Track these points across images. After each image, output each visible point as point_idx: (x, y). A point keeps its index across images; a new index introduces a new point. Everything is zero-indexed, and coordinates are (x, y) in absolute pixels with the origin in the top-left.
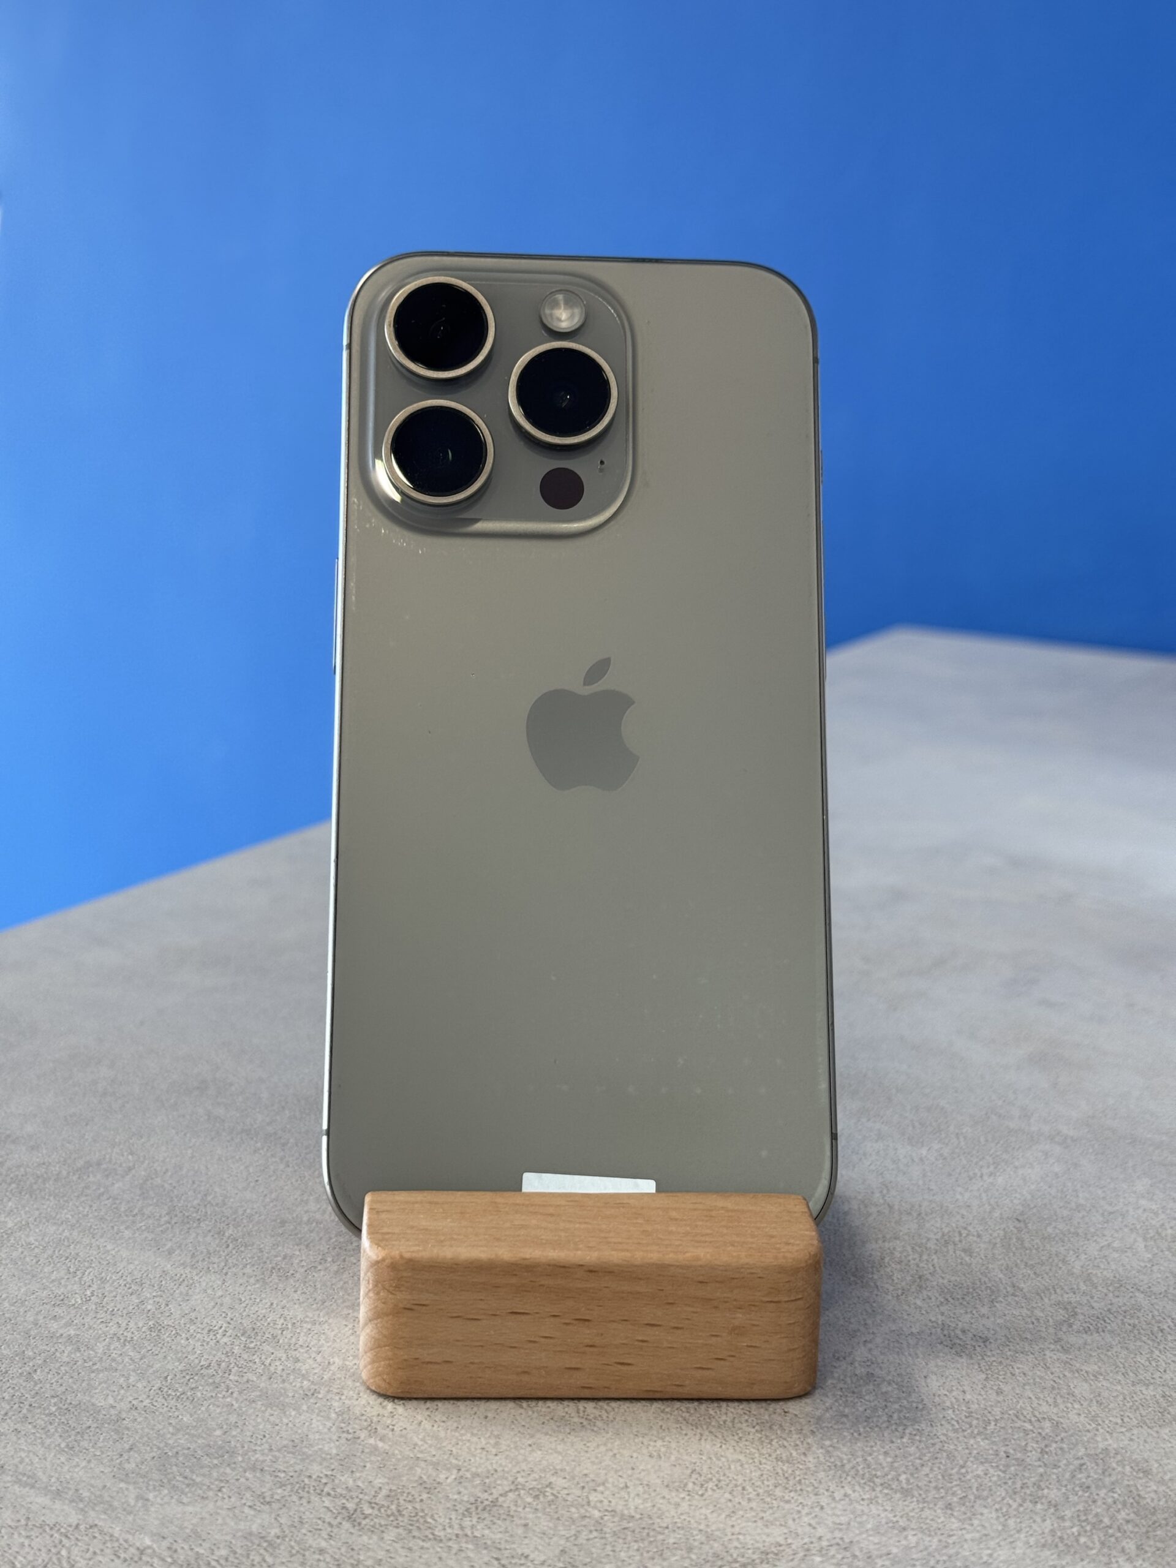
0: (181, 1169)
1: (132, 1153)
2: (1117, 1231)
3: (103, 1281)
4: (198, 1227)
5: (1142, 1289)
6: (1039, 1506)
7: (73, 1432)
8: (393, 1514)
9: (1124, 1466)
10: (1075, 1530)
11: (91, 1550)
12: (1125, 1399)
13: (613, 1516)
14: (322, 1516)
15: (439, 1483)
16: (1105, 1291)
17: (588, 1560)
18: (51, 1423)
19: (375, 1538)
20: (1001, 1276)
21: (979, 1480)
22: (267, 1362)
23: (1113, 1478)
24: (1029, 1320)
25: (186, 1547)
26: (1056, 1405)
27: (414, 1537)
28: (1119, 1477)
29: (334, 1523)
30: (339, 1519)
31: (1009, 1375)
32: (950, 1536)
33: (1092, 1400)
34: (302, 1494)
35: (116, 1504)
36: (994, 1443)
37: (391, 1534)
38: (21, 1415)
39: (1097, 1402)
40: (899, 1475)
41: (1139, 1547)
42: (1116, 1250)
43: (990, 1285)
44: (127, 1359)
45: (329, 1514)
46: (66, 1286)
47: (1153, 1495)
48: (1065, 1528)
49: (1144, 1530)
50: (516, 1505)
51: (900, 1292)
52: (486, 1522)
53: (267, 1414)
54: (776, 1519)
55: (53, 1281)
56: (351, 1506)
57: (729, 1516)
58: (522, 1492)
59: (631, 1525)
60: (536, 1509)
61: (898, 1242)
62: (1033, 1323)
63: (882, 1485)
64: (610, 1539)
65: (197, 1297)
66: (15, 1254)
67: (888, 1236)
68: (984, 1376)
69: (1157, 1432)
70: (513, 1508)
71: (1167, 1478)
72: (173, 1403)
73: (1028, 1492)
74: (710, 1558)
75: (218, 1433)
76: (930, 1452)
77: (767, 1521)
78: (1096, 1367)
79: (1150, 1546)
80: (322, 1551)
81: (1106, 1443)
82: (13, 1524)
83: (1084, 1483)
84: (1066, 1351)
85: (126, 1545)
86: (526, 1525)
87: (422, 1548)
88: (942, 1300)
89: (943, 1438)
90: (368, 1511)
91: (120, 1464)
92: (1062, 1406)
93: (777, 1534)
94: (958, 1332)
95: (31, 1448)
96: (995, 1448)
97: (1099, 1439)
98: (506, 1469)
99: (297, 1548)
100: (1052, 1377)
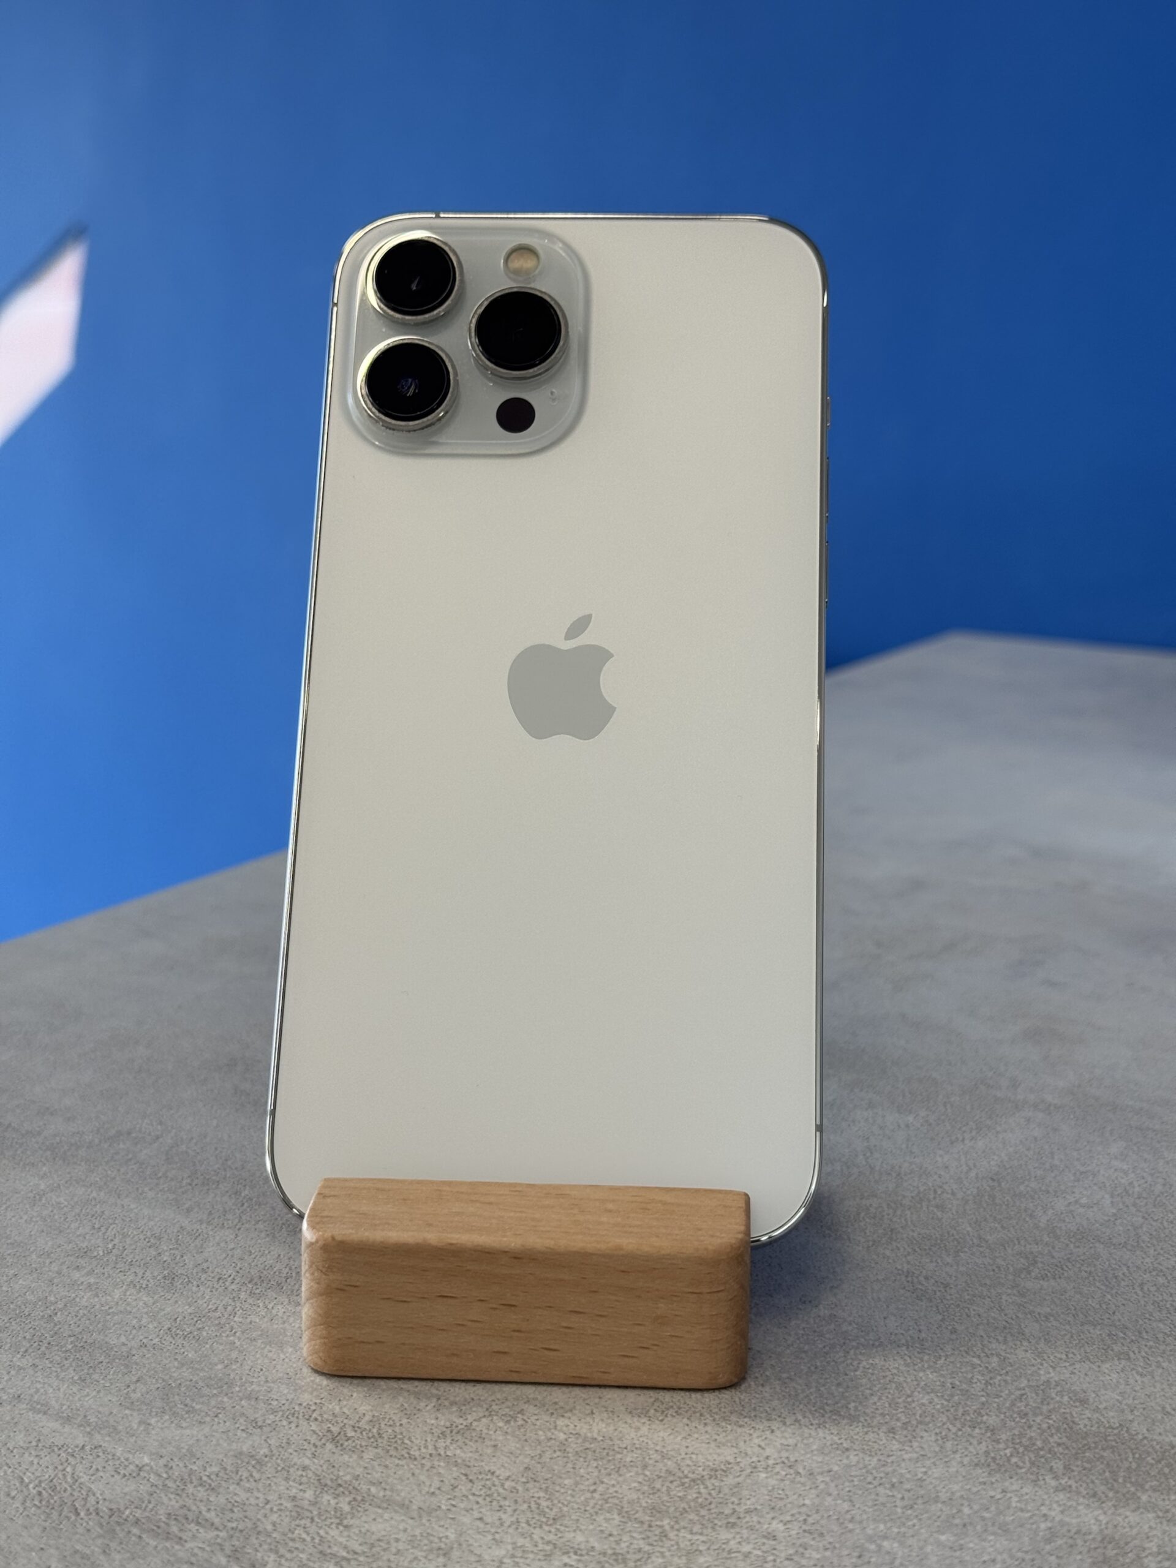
0: (205, 1137)
1: (161, 1123)
2: (1086, 1189)
3: (125, 1236)
4: (217, 1188)
5: (1102, 1240)
6: (977, 1431)
7: (86, 1367)
8: (373, 1436)
9: (1062, 1396)
10: (1008, 1451)
11: (94, 1467)
12: (1072, 1337)
13: (577, 1438)
14: (308, 1438)
15: (419, 1410)
16: (1067, 1241)
17: (550, 1476)
18: (66, 1359)
19: (355, 1457)
20: (969, 1229)
21: (923, 1408)
22: (270, 1306)
23: (1051, 1406)
24: (990, 1268)
25: (181, 1465)
26: (1005, 1342)
27: (391, 1456)
28: (1057, 1405)
29: (319, 1444)
30: (323, 1441)
31: (965, 1316)
32: (889, 1456)
33: (1040, 1339)
34: (292, 1419)
35: (120, 1428)
36: (943, 1376)
37: (369, 1454)
38: (39, 1352)
39: (1045, 1340)
40: (849, 1403)
41: (1067, 1468)
42: (1083, 1206)
43: (957, 1237)
44: (141, 1304)
45: (315, 1436)
46: (90, 1240)
47: (1086, 1422)
48: (999, 1450)
49: (1074, 1452)
50: (488, 1429)
51: (871, 1243)
52: (458, 1444)
53: (266, 1351)
54: (728, 1441)
55: (80, 1236)
56: (335, 1429)
57: (685, 1438)
58: (495, 1418)
59: (592, 1446)
60: (506, 1433)
61: (875, 1199)
62: (993, 1270)
63: (831, 1411)
64: (572, 1458)
65: (210, 1249)
66: (45, 1213)
67: (866, 1194)
68: (940, 1317)
69: (1099, 1367)
70: (485, 1431)
71: (1101, 1407)
72: (180, 1341)
73: (968, 1418)
74: (662, 1474)
75: (220, 1367)
76: (880, 1383)
77: (720, 1443)
78: (1048, 1310)
79: (1077, 1466)
80: (305, 1468)
81: (1048, 1376)
82: (25, 1445)
83: (1022, 1411)
84: (1022, 1295)
85: (126, 1463)
86: (495, 1446)
87: (397, 1465)
88: (910, 1250)
89: (895, 1371)
90: (350, 1433)
91: (127, 1394)
92: (1011, 1344)
93: (728, 1454)
94: (922, 1279)
95: (46, 1380)
96: (942, 1380)
97: (1042, 1372)
98: (482, 1398)
99: (282, 1465)
100: (1005, 1318)
